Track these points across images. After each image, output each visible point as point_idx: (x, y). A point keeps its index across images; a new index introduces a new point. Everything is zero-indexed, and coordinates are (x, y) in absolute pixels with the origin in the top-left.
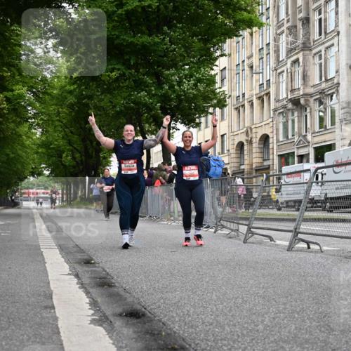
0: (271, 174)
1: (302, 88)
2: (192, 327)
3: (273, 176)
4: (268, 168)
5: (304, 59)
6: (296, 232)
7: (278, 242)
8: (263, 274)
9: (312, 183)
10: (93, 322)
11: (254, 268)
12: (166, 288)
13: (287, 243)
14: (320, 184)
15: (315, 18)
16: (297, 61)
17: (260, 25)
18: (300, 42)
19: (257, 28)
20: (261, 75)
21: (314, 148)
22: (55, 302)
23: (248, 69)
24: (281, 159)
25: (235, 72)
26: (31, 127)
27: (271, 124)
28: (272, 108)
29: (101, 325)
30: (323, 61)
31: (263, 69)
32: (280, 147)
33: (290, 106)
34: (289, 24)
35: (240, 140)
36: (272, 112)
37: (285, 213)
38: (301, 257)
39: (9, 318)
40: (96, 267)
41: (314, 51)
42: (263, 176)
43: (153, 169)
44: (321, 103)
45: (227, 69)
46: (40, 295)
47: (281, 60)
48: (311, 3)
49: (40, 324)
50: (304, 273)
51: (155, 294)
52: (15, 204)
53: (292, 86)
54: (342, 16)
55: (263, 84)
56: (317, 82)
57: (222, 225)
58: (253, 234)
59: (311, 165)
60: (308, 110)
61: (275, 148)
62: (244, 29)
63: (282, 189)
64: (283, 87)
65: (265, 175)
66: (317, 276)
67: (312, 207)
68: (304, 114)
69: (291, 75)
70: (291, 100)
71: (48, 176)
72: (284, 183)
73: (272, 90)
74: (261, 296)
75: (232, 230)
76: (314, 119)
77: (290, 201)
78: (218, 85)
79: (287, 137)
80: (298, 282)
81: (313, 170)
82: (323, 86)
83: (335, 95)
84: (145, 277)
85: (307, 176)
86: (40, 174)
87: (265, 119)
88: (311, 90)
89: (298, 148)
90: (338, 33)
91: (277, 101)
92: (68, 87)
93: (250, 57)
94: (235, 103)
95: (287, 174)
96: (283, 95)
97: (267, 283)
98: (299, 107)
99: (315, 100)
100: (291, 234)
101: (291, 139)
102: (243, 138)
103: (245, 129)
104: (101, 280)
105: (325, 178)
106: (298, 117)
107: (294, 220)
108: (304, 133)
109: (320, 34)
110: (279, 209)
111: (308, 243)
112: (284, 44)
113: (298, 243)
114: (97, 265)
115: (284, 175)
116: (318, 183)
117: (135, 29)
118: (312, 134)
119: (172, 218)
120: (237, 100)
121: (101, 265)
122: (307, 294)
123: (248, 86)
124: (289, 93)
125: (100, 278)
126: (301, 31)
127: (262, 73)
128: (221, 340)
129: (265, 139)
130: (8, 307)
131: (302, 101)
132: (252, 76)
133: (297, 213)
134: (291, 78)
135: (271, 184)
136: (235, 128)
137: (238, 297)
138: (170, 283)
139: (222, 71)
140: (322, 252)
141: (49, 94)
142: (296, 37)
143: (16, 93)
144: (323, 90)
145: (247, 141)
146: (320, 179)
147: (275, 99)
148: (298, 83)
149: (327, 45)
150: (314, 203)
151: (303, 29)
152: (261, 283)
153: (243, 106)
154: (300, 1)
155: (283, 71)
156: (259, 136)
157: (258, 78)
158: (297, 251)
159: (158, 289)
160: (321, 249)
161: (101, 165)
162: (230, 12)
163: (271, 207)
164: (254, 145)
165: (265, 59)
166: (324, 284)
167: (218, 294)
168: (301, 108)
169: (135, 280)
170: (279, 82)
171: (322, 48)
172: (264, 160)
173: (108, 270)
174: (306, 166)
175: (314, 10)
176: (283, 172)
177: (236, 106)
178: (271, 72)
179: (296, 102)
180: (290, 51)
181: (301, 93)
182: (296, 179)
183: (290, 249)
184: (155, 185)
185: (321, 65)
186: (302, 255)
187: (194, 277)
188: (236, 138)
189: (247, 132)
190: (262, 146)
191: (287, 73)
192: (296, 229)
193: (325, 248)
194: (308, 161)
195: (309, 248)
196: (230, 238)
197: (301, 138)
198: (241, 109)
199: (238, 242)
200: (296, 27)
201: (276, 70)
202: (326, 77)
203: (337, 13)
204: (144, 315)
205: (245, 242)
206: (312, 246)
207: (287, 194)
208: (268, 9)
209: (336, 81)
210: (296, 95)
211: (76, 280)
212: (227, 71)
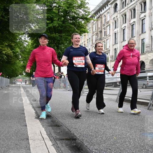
2: (65, 120)
10: (36, 118)
15: (103, 31)
17: (88, 32)
18: (99, 38)
19: (87, 33)
22: (25, 112)
26: (20, 61)
29: (38, 119)
30: (105, 43)
31: (88, 45)
34: (96, 33)
39: (11, 117)
41: (103, 41)
46: (20, 110)
47: (93, 43)
48: (102, 27)
49: (20, 118)
52: (15, 83)
54: (111, 31)
56: (104, 49)
58: (84, 93)
62: (83, 34)
71: (25, 75)
73: (91, 51)
82: (105, 51)
83: (108, 54)
86: (22, 75)
90: (110, 36)
92: (31, 49)
93: (84, 42)
109: (105, 36)
112: (95, 38)
117: (51, 33)
126: (99, 35)
128: (73, 123)
130: (11, 114)
138: (59, 107)
141: (25, 51)
142: (98, 36)
143: (17, 51)
149: (107, 39)
151: (100, 34)
154: (99, 26)
159: (55, 109)
162: (79, 28)
165: (89, 42)
170: (93, 49)
171: (105, 40)
175: (103, 29)
178: (91, 46)
180: (96, 40)
185: (105, 45)
200: (98, 33)
202: (106, 48)
203: (110, 30)
204: (51, 116)
208: (90, 28)
209: (109, 49)
211: (31, 106)
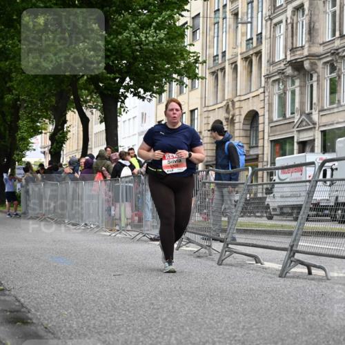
0: (260, 166)
1: (307, 46)
3: (263, 170)
4: (256, 159)
5: (311, 4)
6: (292, 251)
7: (267, 264)
8: (244, 310)
9: (317, 182)
11: (231, 300)
12: (105, 327)
13: (279, 267)
14: (328, 183)
16: (300, 8)
20: (249, 25)
21: (322, 131)
23: (231, 17)
24: (274, 146)
25: (213, 21)
27: (262, 96)
28: (263, 74)
30: (337, 8)
31: (252, 18)
32: (274, 128)
33: (289, 71)
35: (217, 119)
36: (263, 79)
37: (278, 223)
38: (297, 286)
40: (5, 295)
42: (248, 169)
43: (92, 156)
44: (333, 69)
45: (201, 15)
47: (277, 5)
50: (302, 308)
51: (89, 335)
53: (292, 43)
55: (251, 39)
56: (329, 37)
57: (188, 239)
58: (233, 252)
59: (316, 156)
60: (315, 78)
61: (266, 131)
63: (275, 190)
64: (280, 44)
65: (250, 168)
66: (321, 313)
67: (317, 215)
68: (308, 84)
69: (292, 27)
70: (291, 63)
72: (277, 181)
73: (265, 48)
74: (239, 340)
75: (202, 246)
76: (323, 90)
77: (286, 206)
78: (187, 40)
79: (284, 116)
80: (292, 321)
81: (318, 163)
82: (337, 43)
84: (76, 310)
85: (310, 172)
87: (253, 90)
88: (319, 50)
89: (299, 131)
91: (272, 63)
94: (212, 65)
95: (283, 168)
96: (280, 55)
97: (250, 323)
98: (302, 73)
99: (325, 63)
100: (285, 253)
101: (289, 118)
102: (221, 116)
103: (224, 103)
104: (12, 314)
105: (337, 175)
106: (300, 86)
107: (290, 233)
108: (308, 111)
110: (270, 218)
111: (309, 266)
113: (294, 266)
114: (7, 292)
115: (278, 169)
116: (325, 182)
118: (319, 111)
119: (117, 228)
120: (214, 60)
121: (13, 293)
122: (304, 338)
123: (231, 41)
124: (288, 53)
125: (11, 312)
127: (251, 23)
129: (253, 117)
131: (307, 65)
132: (237, 27)
133: (294, 224)
134: (292, 31)
135: (260, 181)
136: (210, 101)
137: (207, 341)
138: (110, 320)
139: (193, 18)
140: (328, 279)
144: (337, 50)
145: (227, 119)
146: (328, 176)
147: (268, 61)
148: (302, 39)
150: (319, 210)
152: (240, 322)
153: (223, 69)
155: (281, 22)
156: (244, 113)
157: (244, 30)
158: (293, 277)
159: (94, 328)
160: (326, 276)
161: (17, 149)
163: (258, 214)
164: (237, 126)
165: (255, 3)
166: (329, 325)
167: (179, 337)
168: (304, 75)
169: (61, 314)
170: (275, 37)
172: (250, 147)
173: (22, 300)
174: (310, 157)
176: (278, 164)
177: (213, 70)
178: (264, 22)
179: (297, 66)
181: (306, 53)
182: (295, 176)
183: (283, 274)
184: (96, 179)
185: (334, 14)
186: (300, 283)
187: (145, 312)
188: (211, 114)
189: (228, 106)
190: (248, 127)
191: (287, 24)
192: (292, 246)
193: (331, 274)
194: (313, 151)
195: (310, 273)
196: (199, 257)
197: (303, 117)
198: (220, 75)
199: (210, 263)
201: (271, 19)
202: (341, 31)
205: (220, 263)
206: (314, 271)
207: (282, 197)
210: (298, 55)
212: (201, 19)
